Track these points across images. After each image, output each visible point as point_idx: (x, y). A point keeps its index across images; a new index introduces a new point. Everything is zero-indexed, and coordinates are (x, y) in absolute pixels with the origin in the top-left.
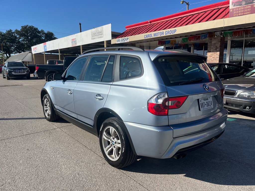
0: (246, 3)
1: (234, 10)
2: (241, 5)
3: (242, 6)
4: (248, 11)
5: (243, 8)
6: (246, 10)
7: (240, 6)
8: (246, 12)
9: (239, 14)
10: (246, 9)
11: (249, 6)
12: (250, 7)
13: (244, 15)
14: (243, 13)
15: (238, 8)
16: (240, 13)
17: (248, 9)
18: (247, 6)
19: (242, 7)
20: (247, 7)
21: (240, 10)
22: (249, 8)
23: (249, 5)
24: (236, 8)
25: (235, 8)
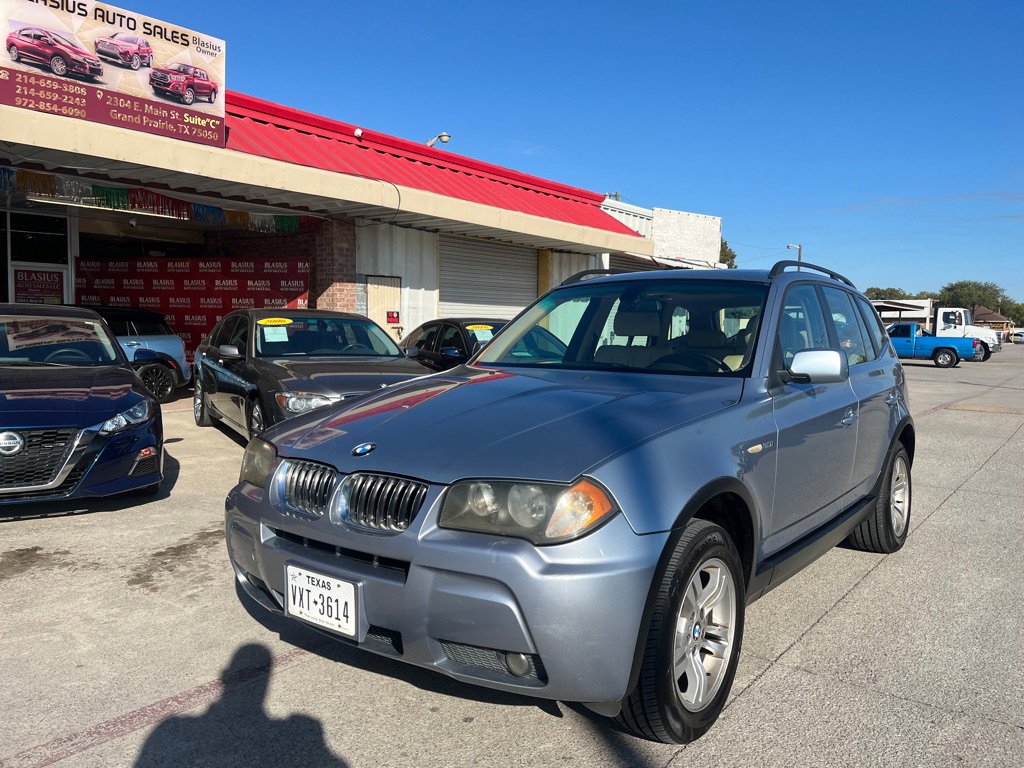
0: (67, 71)
1: (18, 80)
2: (50, 70)
3: (54, 76)
4: (75, 106)
5: (56, 87)
6: (69, 99)
7: (46, 74)
8: (69, 105)
9: (42, 105)
10: (68, 93)
11: (81, 86)
12: (83, 91)
13: (59, 113)
14: (55, 106)
15: (38, 78)
16: (46, 101)
17: (75, 95)
18: (75, 85)
19: (53, 80)
20: (72, 89)
21: (46, 89)
22: (80, 96)
23: (81, 83)
24: (30, 75)
25: (20, 72)
